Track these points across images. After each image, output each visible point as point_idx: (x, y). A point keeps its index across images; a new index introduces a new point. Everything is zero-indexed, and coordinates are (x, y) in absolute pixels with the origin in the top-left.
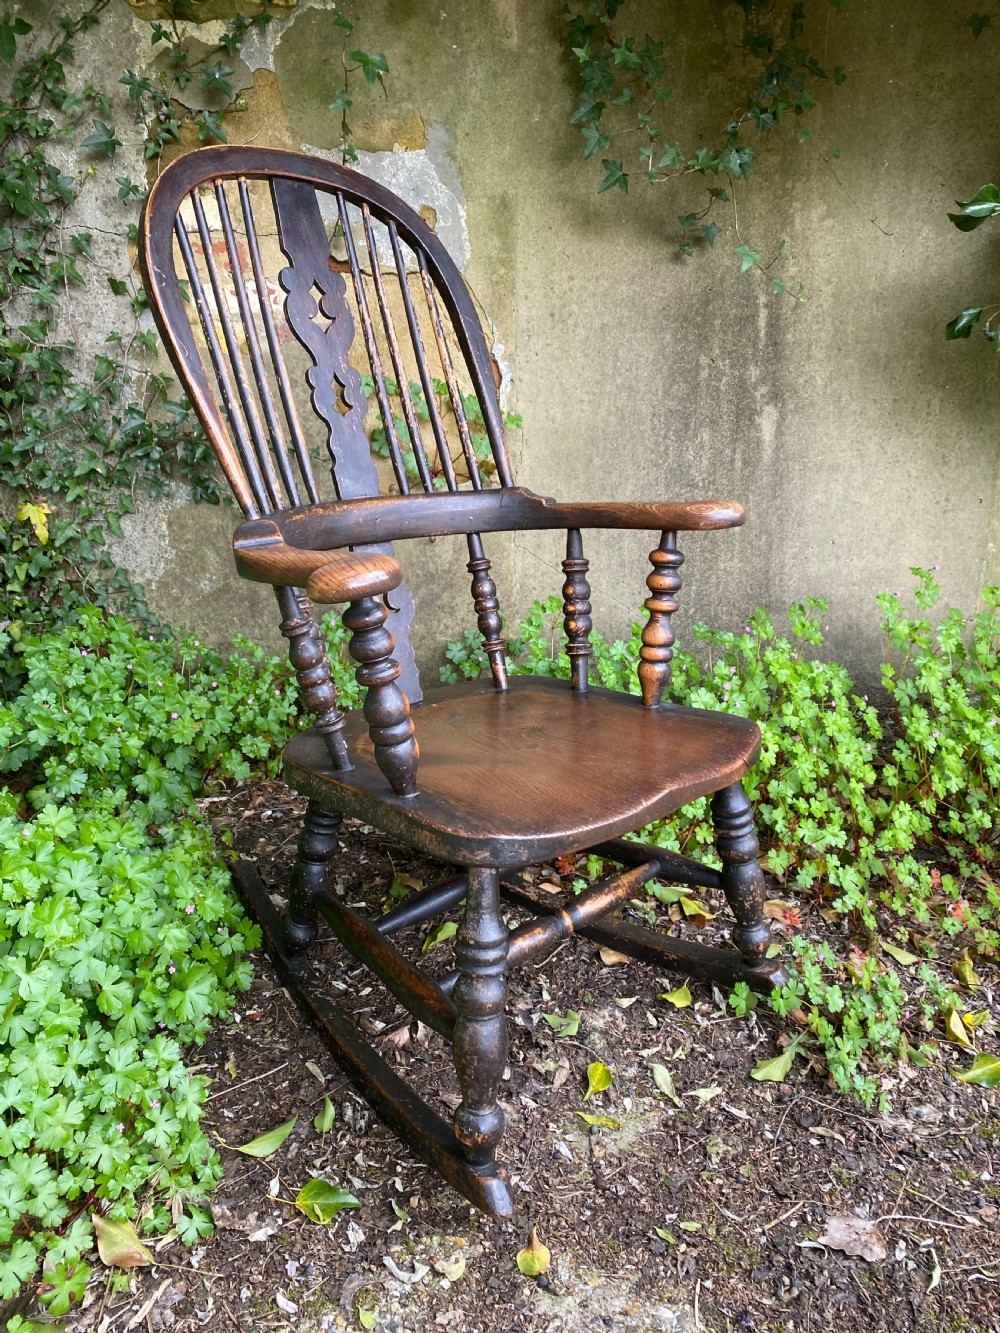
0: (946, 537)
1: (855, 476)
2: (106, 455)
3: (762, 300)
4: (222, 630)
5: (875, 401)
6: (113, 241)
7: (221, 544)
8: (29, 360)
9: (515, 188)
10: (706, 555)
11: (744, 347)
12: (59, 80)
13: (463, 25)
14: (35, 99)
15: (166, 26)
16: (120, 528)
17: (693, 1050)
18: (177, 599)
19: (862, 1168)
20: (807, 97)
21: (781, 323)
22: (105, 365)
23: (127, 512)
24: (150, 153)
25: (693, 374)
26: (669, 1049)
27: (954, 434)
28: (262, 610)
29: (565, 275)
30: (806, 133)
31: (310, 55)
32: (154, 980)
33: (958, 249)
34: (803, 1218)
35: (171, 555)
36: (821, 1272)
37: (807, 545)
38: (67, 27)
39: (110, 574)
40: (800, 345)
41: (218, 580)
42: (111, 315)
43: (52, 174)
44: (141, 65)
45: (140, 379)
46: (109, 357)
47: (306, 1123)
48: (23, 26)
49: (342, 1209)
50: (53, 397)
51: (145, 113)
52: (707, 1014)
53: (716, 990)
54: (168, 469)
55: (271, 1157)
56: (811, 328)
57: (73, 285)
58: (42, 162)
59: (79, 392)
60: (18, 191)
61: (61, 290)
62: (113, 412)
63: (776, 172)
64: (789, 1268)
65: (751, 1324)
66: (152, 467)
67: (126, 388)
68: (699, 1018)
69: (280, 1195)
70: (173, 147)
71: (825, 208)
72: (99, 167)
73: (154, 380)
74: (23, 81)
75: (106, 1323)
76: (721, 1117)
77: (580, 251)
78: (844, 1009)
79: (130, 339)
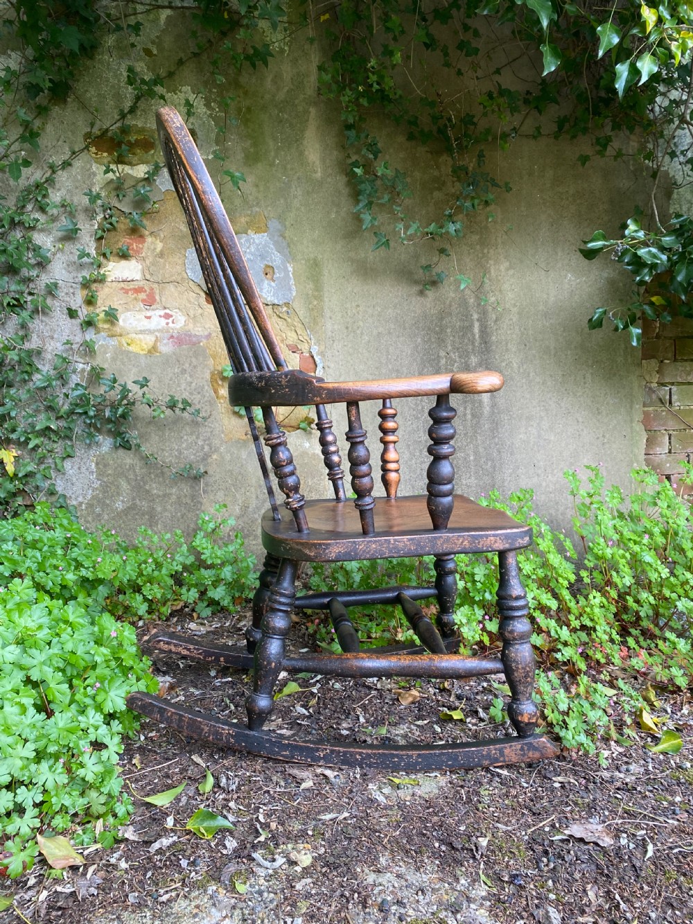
0: (606, 460)
1: (543, 423)
2: (57, 418)
3: (475, 316)
4: (129, 536)
5: (551, 376)
6: (72, 287)
7: (132, 477)
8: (12, 356)
9: (322, 254)
11: (467, 345)
12: (44, 196)
13: (289, 166)
14: (29, 207)
15: (113, 167)
16: (63, 466)
18: (99, 515)
19: (591, 797)
20: (491, 196)
21: (488, 330)
22: (61, 360)
23: (69, 456)
24: (98, 236)
25: (436, 361)
27: (602, 395)
28: (157, 521)
29: (354, 304)
30: (493, 216)
32: (85, 688)
33: (589, 286)
34: (553, 826)
35: (97, 484)
36: (569, 852)
37: (518, 468)
38: (53, 168)
39: (54, 499)
40: (501, 343)
41: (128, 501)
42: (67, 331)
43: (36, 249)
44: (95, 189)
45: (83, 370)
46: (64, 355)
47: (193, 788)
48: (27, 163)
49: (220, 830)
50: (25, 381)
51: (97, 214)
52: (476, 725)
53: (480, 710)
54: (99, 426)
55: (168, 805)
56: (507, 333)
57: (44, 313)
58: (31, 242)
59: (43, 375)
60: (15, 257)
61: (36, 316)
62: (64, 391)
63: (477, 244)
64: (546, 853)
65: (522, 882)
66: (88, 422)
67: (74, 376)
68: (470, 725)
69: (175, 825)
70: (113, 233)
71: (508, 264)
72: (66, 245)
73: (93, 368)
74: (23, 197)
75: (45, 894)
76: (489, 775)
77: (363, 290)
78: (569, 708)
79: (78, 346)
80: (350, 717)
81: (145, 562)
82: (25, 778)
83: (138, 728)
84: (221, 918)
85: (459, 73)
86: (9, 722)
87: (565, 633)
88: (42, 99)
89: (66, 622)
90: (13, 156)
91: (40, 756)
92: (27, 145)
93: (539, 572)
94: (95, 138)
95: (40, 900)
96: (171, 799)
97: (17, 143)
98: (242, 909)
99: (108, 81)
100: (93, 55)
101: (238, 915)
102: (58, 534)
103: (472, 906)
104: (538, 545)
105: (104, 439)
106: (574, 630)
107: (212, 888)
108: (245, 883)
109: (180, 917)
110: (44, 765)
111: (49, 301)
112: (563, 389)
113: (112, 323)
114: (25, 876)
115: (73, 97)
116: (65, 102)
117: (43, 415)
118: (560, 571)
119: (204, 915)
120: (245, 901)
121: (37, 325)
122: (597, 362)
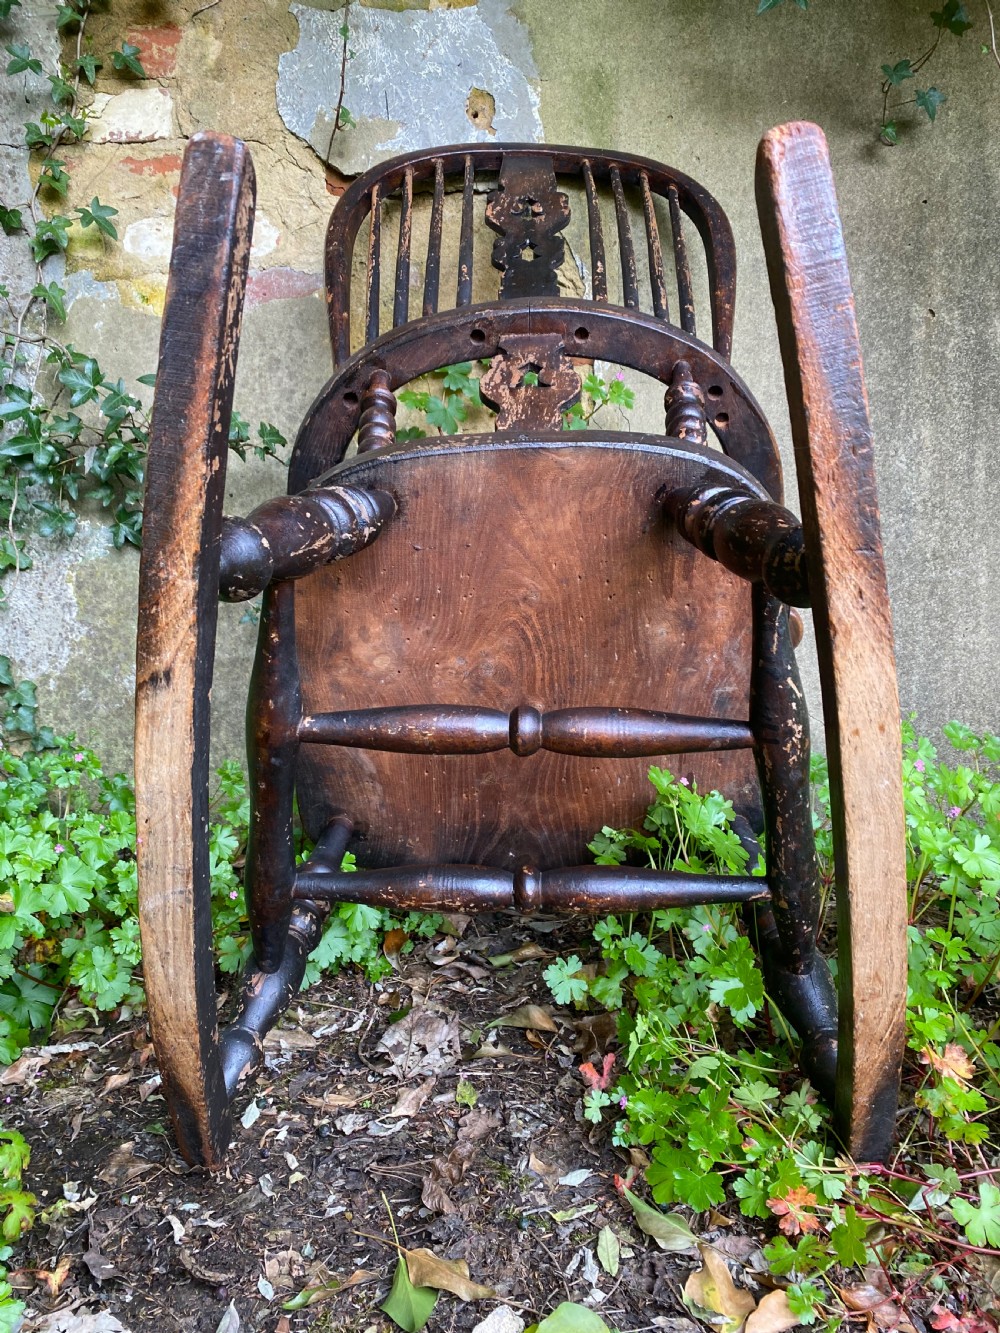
6: (8, 156)
9: (616, 58)
10: (934, 623)
11: (983, 288)
18: (87, 705)
23: (13, 568)
24: (66, 25)
25: (901, 333)
35: (80, 634)
54: (73, 494)
66: (39, 480)
70: (102, 18)
73: (55, 353)
77: (718, 151)
79: (25, 303)
105: (94, 528)
113: (106, 247)
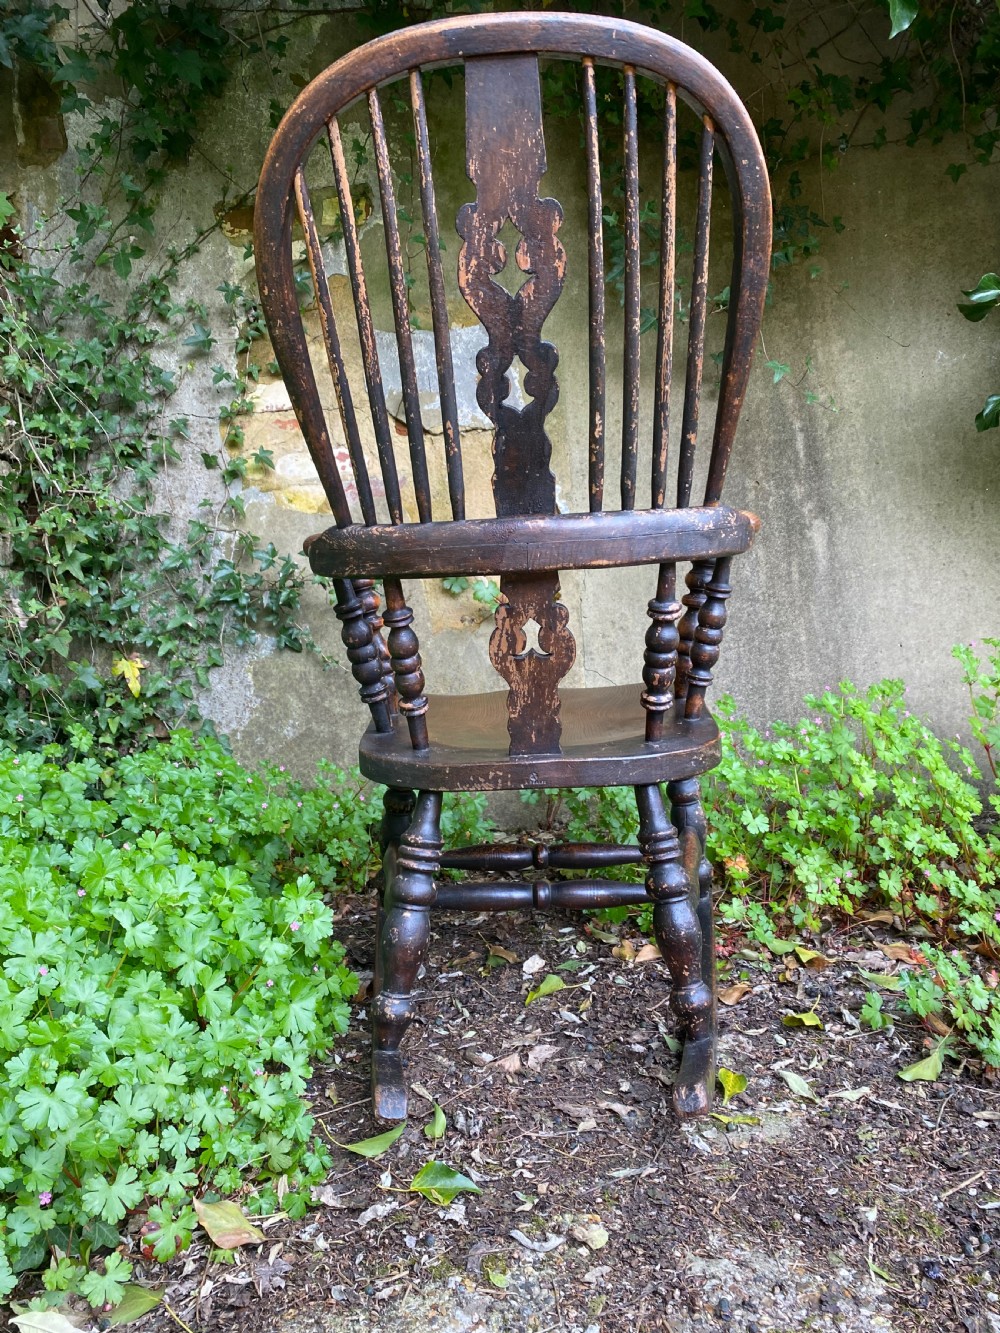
1: (912, 579)
2: (198, 611)
3: (797, 425)
4: (304, 774)
5: (920, 508)
6: (207, 423)
7: (304, 690)
8: (130, 526)
10: (776, 666)
11: (787, 468)
12: (164, 298)
14: (144, 315)
16: (208, 680)
17: (830, 1060)
18: (261, 747)
20: (813, 241)
21: (818, 443)
22: (197, 529)
23: (215, 665)
24: (240, 347)
25: (741, 496)
26: (803, 1062)
28: (343, 752)
29: (612, 419)
30: (817, 271)
31: (377, 260)
33: (974, 366)
34: (982, 1187)
35: (256, 703)
37: (875, 649)
38: (173, 257)
39: (196, 727)
40: (839, 462)
41: (300, 725)
42: (204, 487)
43: (156, 374)
44: (234, 281)
45: (229, 542)
46: (201, 522)
47: (416, 1131)
48: (137, 252)
49: (461, 1194)
50: (149, 562)
51: (237, 318)
52: (840, 1033)
53: (846, 1012)
54: (255, 619)
55: (381, 1156)
56: (847, 446)
57: (171, 464)
58: (147, 364)
59: (174, 551)
60: (128, 385)
61: (160, 469)
62: (204, 572)
63: (794, 316)
64: (975, 1229)
65: (941, 1275)
66: (240, 613)
67: (216, 551)
68: (832, 1035)
69: (392, 1185)
70: (261, 342)
71: (844, 342)
72: (197, 364)
73: (242, 538)
74: (135, 301)
75: (209, 1286)
76: (870, 1110)
78: (990, 1006)
79: (220, 507)
80: (644, 1024)
81: (329, 809)
82: (174, 1114)
83: (331, 1045)
84: (472, 1326)
85: (756, 59)
86: (148, 1033)
87: (972, 892)
88: (154, 160)
89: (222, 891)
90: (119, 245)
91: (193, 1083)
92: (137, 228)
93: (924, 801)
94: (230, 209)
95: (203, 1294)
96: (386, 1147)
97: (123, 227)
98: (502, 1312)
99: (242, 127)
100: (222, 91)
101: (497, 1321)
102: (205, 773)
103: (865, 1311)
104: (920, 758)
106: (985, 888)
107: (455, 1279)
108: (504, 1272)
109: (408, 1323)
110: (200, 1096)
111: (177, 446)
112: (940, 527)
113: (266, 472)
114: (180, 1260)
115: (196, 153)
116: (186, 162)
117: (177, 607)
118: (957, 798)
119: (446, 1320)
120: (505, 1299)
121: (162, 481)
122: (991, 481)
